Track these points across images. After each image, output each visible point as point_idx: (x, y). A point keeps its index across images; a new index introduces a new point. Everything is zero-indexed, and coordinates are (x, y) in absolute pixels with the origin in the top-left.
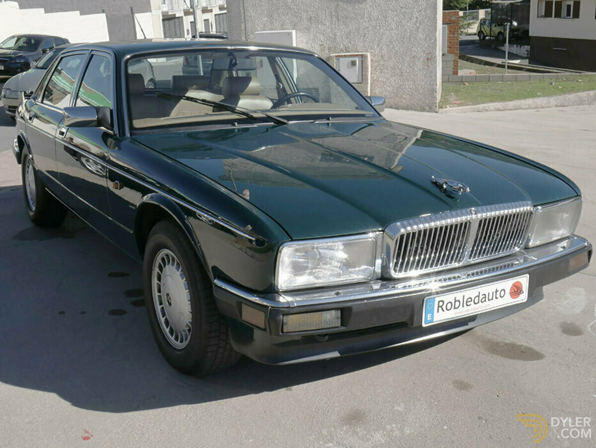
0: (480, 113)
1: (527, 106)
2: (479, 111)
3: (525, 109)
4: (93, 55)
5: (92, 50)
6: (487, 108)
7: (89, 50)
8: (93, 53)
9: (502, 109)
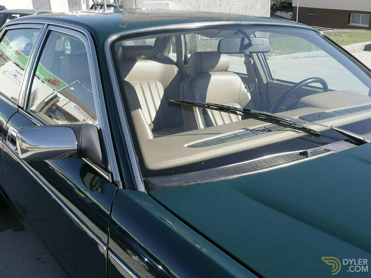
0: (295, 59)
1: (322, 55)
2: (294, 58)
3: (321, 57)
4: (50, 31)
5: (48, 25)
6: (298, 56)
7: (44, 24)
8: (50, 28)
9: (308, 56)
